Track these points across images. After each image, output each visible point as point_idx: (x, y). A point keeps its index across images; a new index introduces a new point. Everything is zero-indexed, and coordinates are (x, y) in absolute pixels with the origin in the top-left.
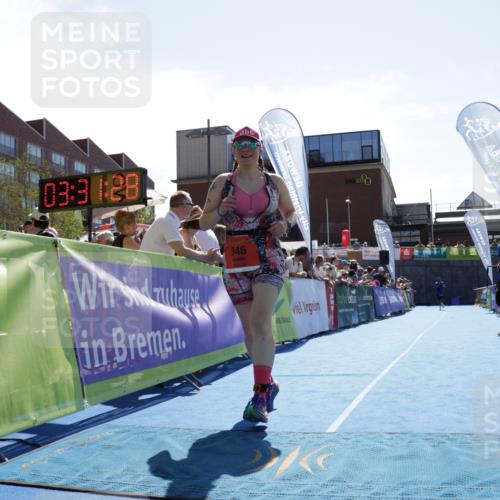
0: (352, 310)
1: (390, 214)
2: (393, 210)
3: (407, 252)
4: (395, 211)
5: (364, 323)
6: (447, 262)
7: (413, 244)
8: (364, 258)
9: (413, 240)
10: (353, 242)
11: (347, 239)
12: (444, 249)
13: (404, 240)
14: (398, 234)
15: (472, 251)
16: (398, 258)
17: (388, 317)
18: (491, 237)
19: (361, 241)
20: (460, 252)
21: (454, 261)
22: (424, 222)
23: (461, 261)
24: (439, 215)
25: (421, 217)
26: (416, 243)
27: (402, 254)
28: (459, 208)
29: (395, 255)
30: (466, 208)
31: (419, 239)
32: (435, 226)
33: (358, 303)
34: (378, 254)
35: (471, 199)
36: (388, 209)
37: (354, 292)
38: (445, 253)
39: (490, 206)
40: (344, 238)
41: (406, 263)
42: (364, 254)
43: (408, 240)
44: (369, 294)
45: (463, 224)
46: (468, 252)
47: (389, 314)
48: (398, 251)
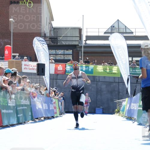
0: (12, 111)
1: (48, 35)
2: (50, 31)
3: (60, 67)
4: (52, 32)
5: (21, 124)
6: (94, 77)
7: (66, 61)
8: (24, 71)
9: (66, 58)
10: (14, 57)
11: (10, 54)
12: (91, 66)
13: (58, 58)
14: (53, 52)
15: (115, 69)
16: (53, 72)
17: (42, 121)
18: (131, 59)
19: (22, 56)
20: (105, 70)
21: (99, 77)
22: (76, 43)
23: (104, 77)
24: (89, 38)
25: (74, 39)
26: (69, 60)
27: (56, 69)
28: (105, 33)
29: (50, 69)
30: (111, 33)
31: (70, 58)
32: (85, 47)
33: (17, 106)
34: (36, 68)
35: (116, 26)
36: (46, 29)
37: (13, 96)
38: (92, 70)
39: (132, 33)
40: (6, 52)
41: (59, 76)
42: (23, 67)
43: (62, 58)
44: (26, 99)
45: (109, 47)
46: (111, 70)
47: (42, 119)
48: (53, 66)
